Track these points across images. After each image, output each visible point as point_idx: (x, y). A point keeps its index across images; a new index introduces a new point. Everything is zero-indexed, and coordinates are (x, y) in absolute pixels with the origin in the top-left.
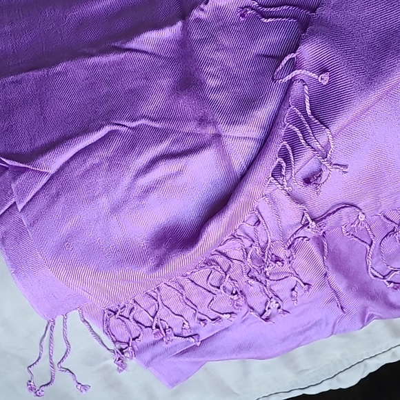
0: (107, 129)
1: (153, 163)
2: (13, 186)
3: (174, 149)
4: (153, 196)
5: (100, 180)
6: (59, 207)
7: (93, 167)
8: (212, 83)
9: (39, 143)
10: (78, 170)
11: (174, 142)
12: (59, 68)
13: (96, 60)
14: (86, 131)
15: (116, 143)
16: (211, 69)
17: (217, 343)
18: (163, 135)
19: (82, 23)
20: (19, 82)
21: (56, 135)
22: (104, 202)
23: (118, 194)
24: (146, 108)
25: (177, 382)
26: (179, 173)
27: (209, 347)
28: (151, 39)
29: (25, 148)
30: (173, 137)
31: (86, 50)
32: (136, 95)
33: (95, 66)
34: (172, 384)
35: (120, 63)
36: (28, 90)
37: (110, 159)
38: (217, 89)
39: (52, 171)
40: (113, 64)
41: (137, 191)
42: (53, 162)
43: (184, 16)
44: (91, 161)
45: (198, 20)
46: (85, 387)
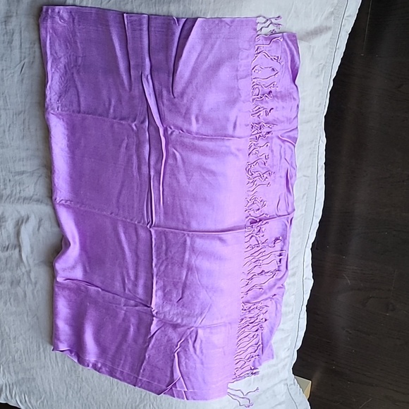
0: (176, 354)
1: (194, 347)
2: (178, 389)
3: (193, 339)
4: (204, 351)
5: (191, 364)
6: (193, 379)
7: (185, 364)
8: (179, 321)
9: (169, 374)
10: (184, 369)
11: (191, 338)
12: (147, 357)
13: (150, 346)
14: (173, 360)
15: (182, 354)
16: (175, 319)
17: (265, 339)
18: (186, 340)
19: (135, 341)
20: (144, 369)
21: (169, 369)
22: (199, 365)
23: (198, 361)
24: (175, 341)
25: (273, 355)
26: (201, 341)
27: (265, 342)
28: (153, 328)
29: (168, 380)
30: (189, 338)
31: (146, 345)
32: (169, 340)
33: (152, 346)
34: (273, 358)
35: (156, 339)
36: (149, 369)
37: (186, 358)
38: (182, 319)
39: (180, 375)
40: (155, 341)
41: (200, 356)
42: (177, 374)
43: (153, 316)
44: (183, 364)
45: (157, 313)
46: (257, 389)
